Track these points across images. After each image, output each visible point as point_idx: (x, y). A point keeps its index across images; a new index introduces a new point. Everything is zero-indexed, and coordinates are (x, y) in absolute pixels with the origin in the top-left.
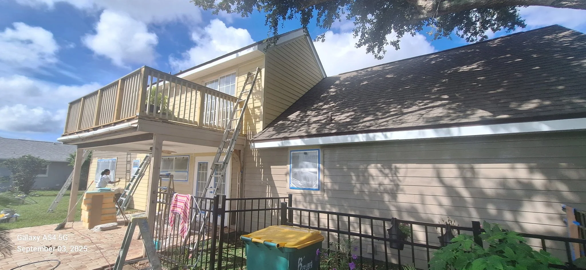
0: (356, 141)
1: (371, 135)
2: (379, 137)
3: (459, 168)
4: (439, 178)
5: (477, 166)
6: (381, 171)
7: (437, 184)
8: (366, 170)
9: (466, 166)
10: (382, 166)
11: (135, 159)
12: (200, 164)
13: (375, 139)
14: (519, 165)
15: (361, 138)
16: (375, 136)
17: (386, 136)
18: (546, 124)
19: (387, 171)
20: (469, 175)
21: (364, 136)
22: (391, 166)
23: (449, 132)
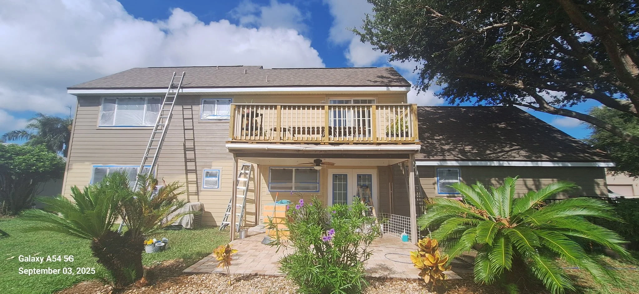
0: (493, 165)
1: (501, 162)
2: (506, 164)
3: (534, 180)
4: (526, 185)
5: (541, 179)
6: (498, 182)
7: (525, 188)
8: (489, 181)
9: (537, 179)
10: (498, 179)
11: (211, 168)
12: (335, 176)
13: (503, 165)
14: (555, 180)
15: (496, 164)
16: (503, 163)
17: (509, 164)
18: (570, 164)
19: (501, 182)
20: (537, 183)
21: (497, 163)
22: (503, 179)
23: (537, 164)
